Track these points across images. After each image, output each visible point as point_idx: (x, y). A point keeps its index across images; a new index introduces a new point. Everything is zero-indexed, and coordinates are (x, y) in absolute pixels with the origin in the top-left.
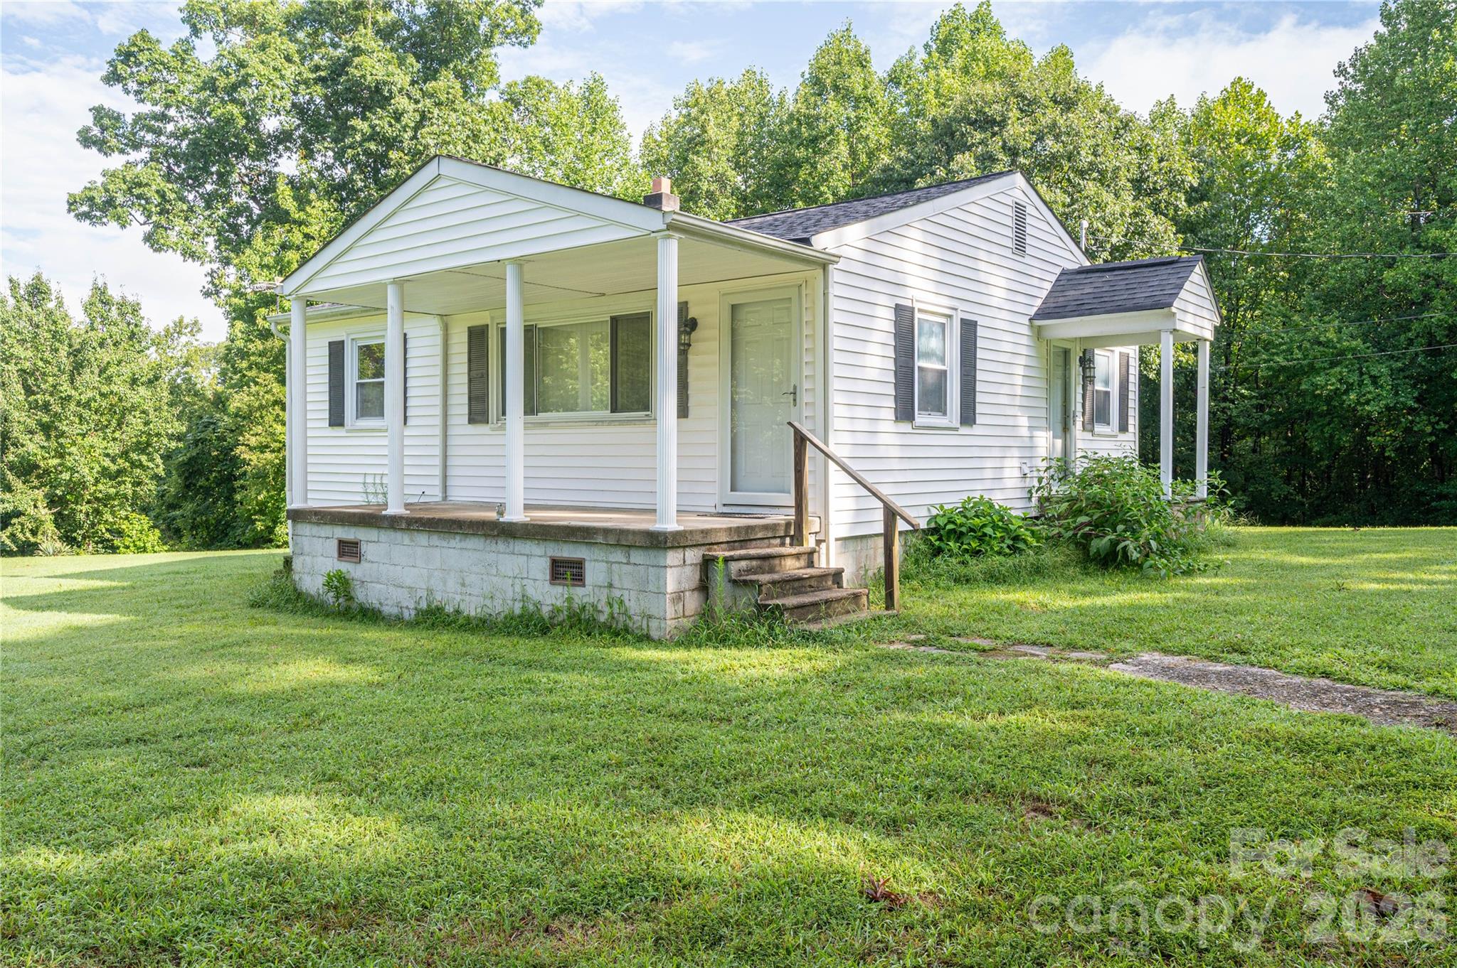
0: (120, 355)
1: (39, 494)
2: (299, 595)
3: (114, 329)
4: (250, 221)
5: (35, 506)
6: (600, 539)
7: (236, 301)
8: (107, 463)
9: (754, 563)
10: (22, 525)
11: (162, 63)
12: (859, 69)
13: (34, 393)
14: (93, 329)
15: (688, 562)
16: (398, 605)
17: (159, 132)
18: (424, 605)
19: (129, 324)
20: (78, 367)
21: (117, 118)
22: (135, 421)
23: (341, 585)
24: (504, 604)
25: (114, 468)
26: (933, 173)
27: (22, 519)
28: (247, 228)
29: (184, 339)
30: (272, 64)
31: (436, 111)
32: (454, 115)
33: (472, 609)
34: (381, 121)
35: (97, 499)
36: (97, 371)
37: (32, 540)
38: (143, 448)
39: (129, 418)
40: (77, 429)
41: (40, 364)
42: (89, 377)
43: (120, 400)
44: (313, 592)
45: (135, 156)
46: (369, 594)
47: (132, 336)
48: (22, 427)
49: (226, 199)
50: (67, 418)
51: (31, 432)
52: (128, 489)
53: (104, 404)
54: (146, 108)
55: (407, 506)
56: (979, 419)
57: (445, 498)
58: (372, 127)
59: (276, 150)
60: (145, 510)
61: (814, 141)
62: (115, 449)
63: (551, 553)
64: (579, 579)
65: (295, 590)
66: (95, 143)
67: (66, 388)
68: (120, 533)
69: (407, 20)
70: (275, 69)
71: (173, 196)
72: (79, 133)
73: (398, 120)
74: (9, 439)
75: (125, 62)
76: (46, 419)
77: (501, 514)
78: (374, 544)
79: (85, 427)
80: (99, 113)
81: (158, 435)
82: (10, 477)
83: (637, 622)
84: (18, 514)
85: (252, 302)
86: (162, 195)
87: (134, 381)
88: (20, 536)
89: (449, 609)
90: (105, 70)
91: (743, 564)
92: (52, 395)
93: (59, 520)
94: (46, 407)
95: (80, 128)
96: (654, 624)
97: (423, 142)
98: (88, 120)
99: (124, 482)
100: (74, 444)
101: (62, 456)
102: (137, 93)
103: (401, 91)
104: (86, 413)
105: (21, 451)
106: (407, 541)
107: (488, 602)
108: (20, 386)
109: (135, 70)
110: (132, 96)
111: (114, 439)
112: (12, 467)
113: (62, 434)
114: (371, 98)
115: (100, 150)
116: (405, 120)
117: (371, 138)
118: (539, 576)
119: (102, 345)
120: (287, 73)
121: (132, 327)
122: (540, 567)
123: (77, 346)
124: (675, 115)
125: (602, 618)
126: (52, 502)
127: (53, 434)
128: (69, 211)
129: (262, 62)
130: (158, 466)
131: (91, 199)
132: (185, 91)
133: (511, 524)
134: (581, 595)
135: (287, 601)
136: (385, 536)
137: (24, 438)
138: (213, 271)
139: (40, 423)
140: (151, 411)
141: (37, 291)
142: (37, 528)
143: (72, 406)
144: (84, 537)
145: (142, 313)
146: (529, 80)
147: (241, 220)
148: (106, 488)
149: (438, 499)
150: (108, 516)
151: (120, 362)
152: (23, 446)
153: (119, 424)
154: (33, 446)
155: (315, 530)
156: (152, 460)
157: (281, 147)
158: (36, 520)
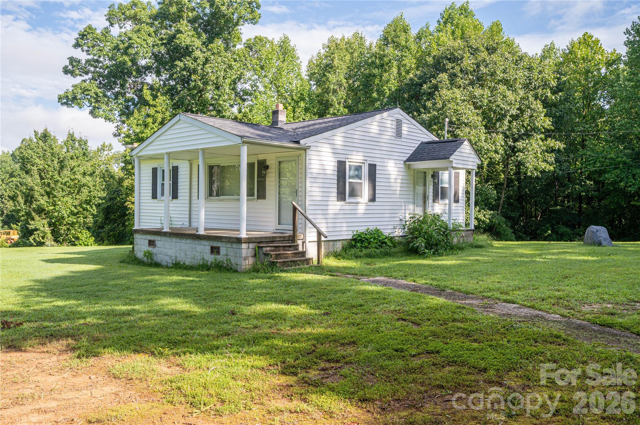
0: (79, 162)
1: (45, 222)
2: (136, 258)
3: (76, 151)
4: (133, 104)
5: (44, 227)
6: (224, 240)
7: (127, 139)
8: (73, 209)
9: (272, 248)
10: (38, 234)
11: (97, 39)
12: (404, 34)
13: (44, 179)
14: (68, 152)
15: (250, 247)
16: (167, 262)
17: (96, 67)
18: (174, 262)
19: (83, 149)
20: (62, 168)
21: (79, 61)
22: (85, 191)
23: (149, 255)
24: (198, 261)
25: (76, 211)
26: (431, 82)
27: (38, 232)
28: (132, 107)
29: (106, 153)
30: (143, 38)
31: (212, 57)
32: (220, 58)
33: (188, 263)
34: (188, 62)
35: (69, 224)
36: (69, 170)
37: (42, 241)
38: (88, 202)
39: (82, 189)
40: (61, 194)
41: (46, 166)
42: (66, 172)
43: (79, 181)
44: (140, 257)
45: (86, 77)
46: (159, 258)
47: (84, 154)
48: (39, 194)
49: (123, 95)
50: (57, 190)
51: (43, 195)
52: (81, 220)
53: (72, 184)
54: (90, 57)
55: (170, 228)
56: (377, 200)
57: (190, 226)
58: (185, 64)
59: (145, 73)
60: (88, 229)
61: (382, 66)
62: (77, 203)
63: (211, 244)
64: (218, 253)
65: (135, 257)
66: (70, 72)
67: (56, 177)
68: (77, 238)
69: (202, 15)
70: (144, 40)
71: (101, 95)
72: (63, 68)
73: (195, 61)
74: (33, 198)
75: (82, 39)
76: (48, 190)
77: (197, 232)
78: (160, 242)
79: (64, 193)
80: (72, 60)
81: (94, 197)
82: (34, 214)
83: (234, 266)
84: (36, 230)
85: (134, 140)
86: (96, 94)
87: (84, 174)
88: (38, 239)
89: (182, 263)
90: (74, 42)
91: (268, 249)
92: (51, 179)
93: (53, 232)
94: (49, 185)
95: (64, 66)
96: (239, 267)
97: (206, 71)
98: (67, 63)
99: (80, 217)
100: (59, 200)
101: (54, 206)
102: (87, 51)
103: (197, 48)
104: (65, 188)
105: (38, 203)
106: (169, 240)
107: (193, 260)
108: (38, 176)
109: (86, 41)
110: (85, 52)
111: (76, 199)
112: (34, 210)
113: (55, 196)
114: (185, 52)
115: (72, 75)
116: (198, 61)
117: (184, 69)
118: (207, 252)
119: (72, 158)
120: (149, 41)
121: (84, 150)
122: (208, 249)
123: (62, 159)
124: (323, 52)
125: (225, 265)
126: (50, 225)
127: (51, 196)
128: (59, 102)
129: (138, 37)
130: (94, 210)
131: (67, 97)
132: (107, 49)
133: (199, 235)
134: (220, 258)
135: (132, 261)
136: (163, 238)
137: (40, 198)
138: (118, 126)
139: (46, 191)
140: (92, 187)
141: (45, 136)
142: (44, 236)
143: (59, 185)
144: (63, 240)
145: (88, 144)
146: (256, 37)
147: (130, 103)
148: (73, 219)
149: (188, 226)
150: (73, 231)
151: (79, 166)
152: (39, 201)
153: (78, 192)
154: (43, 201)
155: (142, 237)
156: (92, 207)
157: (147, 72)
158: (44, 232)
